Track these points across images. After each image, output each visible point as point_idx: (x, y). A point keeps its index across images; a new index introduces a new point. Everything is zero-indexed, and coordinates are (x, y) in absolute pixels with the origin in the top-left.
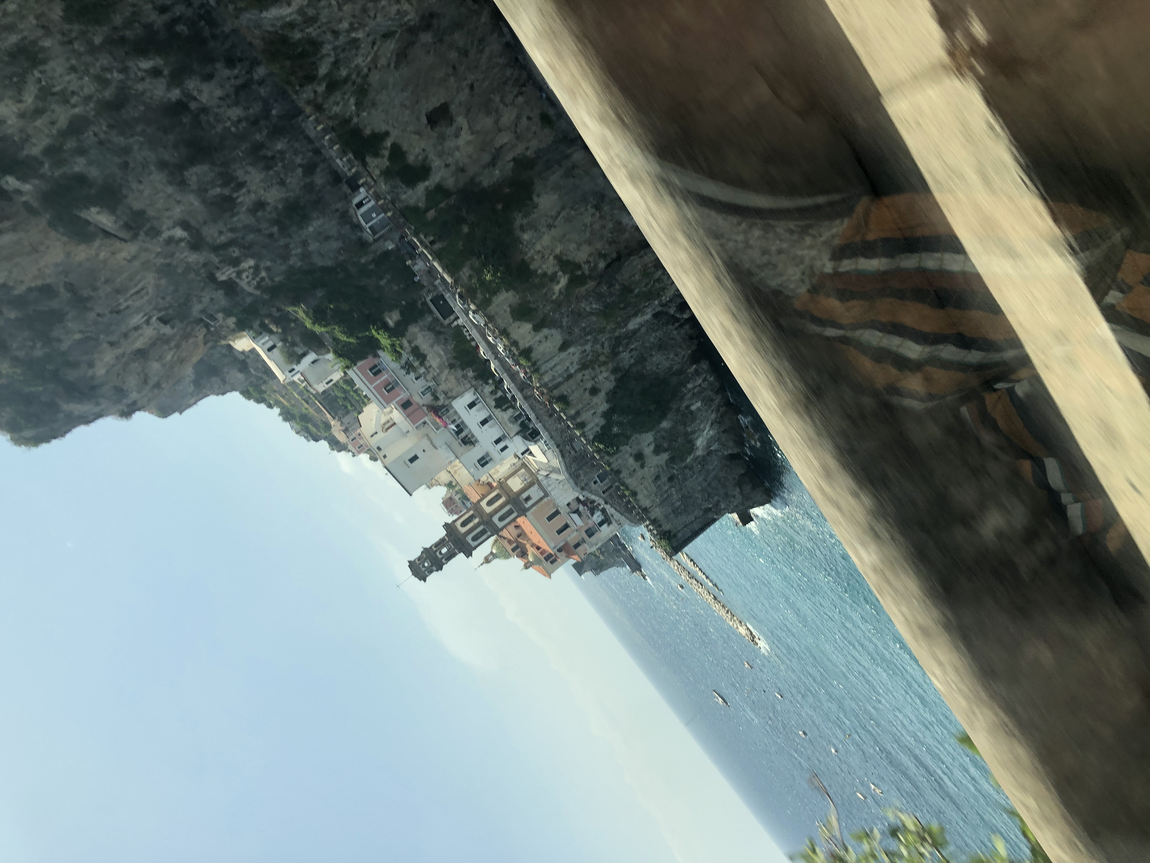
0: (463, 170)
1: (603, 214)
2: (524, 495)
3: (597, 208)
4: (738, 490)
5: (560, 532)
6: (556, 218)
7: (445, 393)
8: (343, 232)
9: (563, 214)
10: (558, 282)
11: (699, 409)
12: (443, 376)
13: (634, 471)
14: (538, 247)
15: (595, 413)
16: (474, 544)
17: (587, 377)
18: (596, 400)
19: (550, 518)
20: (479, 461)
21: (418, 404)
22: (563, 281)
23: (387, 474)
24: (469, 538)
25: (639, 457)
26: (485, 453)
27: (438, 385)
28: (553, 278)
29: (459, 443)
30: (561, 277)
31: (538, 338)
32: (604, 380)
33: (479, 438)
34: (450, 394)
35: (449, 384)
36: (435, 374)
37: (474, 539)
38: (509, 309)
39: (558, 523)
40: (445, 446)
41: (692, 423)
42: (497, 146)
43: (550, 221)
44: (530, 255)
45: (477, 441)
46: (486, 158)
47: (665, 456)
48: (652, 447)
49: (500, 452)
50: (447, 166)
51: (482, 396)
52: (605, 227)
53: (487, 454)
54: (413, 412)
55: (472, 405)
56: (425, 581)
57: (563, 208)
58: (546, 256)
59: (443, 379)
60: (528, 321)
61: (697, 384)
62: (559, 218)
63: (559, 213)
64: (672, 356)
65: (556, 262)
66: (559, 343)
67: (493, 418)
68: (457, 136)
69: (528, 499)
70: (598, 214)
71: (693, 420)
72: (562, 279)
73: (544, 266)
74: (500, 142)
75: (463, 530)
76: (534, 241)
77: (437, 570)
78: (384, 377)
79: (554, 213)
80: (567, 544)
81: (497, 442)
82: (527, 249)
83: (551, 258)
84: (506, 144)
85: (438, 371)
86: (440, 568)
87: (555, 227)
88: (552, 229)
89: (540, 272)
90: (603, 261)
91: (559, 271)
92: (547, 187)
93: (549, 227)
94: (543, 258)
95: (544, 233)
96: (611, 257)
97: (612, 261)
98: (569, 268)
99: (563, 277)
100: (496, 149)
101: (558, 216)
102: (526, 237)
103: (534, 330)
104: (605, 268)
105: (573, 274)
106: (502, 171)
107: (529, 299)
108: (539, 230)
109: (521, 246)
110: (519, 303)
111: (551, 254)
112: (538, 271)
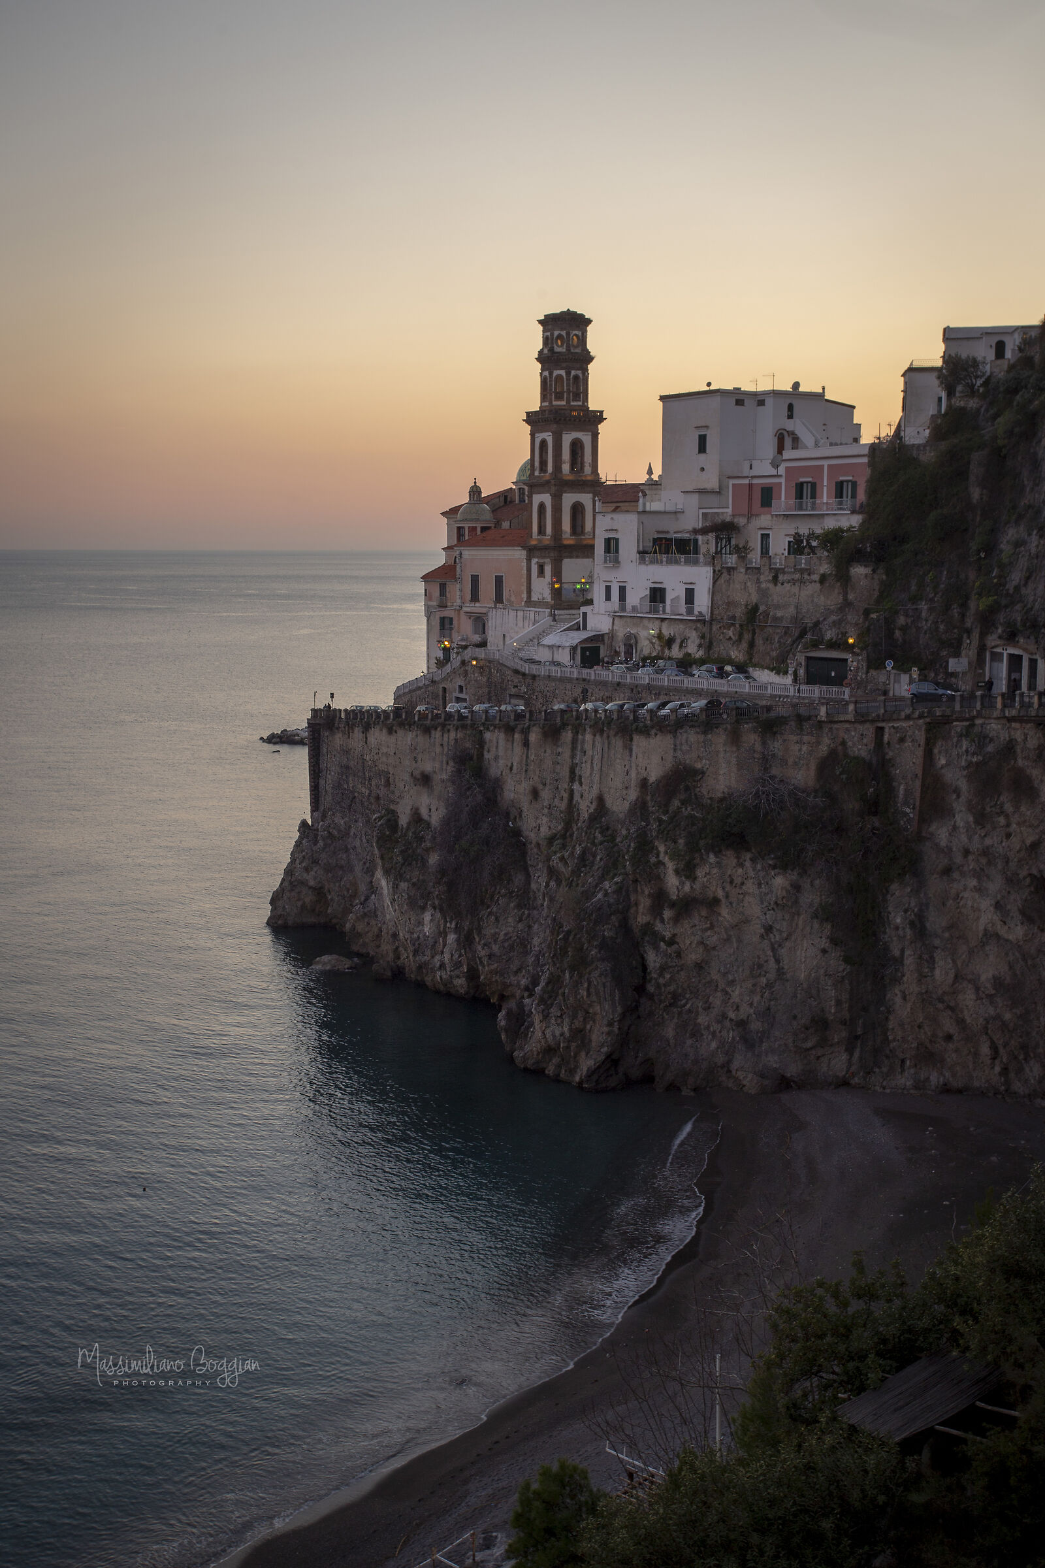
0: (947, 871)
1: (727, 1023)
2: (548, 569)
3: (742, 1024)
4: (312, 883)
5: (475, 580)
6: (773, 950)
7: (730, 570)
8: (1018, 607)
9: (772, 964)
10: (677, 872)
11: (420, 923)
12: (751, 586)
13: (415, 760)
14: (750, 887)
15: (511, 769)
16: (540, 437)
17: (557, 802)
18: (524, 787)
19: (499, 580)
20: (617, 540)
21: (757, 515)
22: (672, 882)
23: (709, 384)
24: (548, 437)
25: (425, 780)
26: (620, 559)
27: (747, 569)
28: (688, 871)
29: (668, 532)
30: (682, 883)
31: (633, 774)
32: (539, 821)
33: (643, 568)
34: (725, 576)
35: (738, 586)
36: (762, 578)
37: (543, 443)
38: (699, 766)
39: (487, 589)
40: (680, 507)
41: (409, 897)
42: (938, 955)
43: (776, 937)
44: (748, 864)
45: (642, 561)
46: (936, 921)
47: (404, 819)
48: (424, 812)
49: (608, 584)
50: (967, 852)
51: (690, 624)
52: (705, 1009)
53: (617, 562)
54: (750, 499)
55: (690, 595)
56: (540, 322)
57: (780, 972)
58: (728, 887)
59: (749, 584)
60: (658, 782)
61: (446, 950)
62: (770, 953)
63: (778, 961)
64: (495, 948)
65: (710, 894)
66: (609, 802)
67: (650, 612)
68: (998, 906)
69: (541, 572)
70: (733, 1016)
71: (412, 903)
72: (678, 884)
73: (716, 871)
74: (941, 963)
75: (567, 438)
76: (764, 889)
77: (541, 352)
78: (825, 495)
79: (783, 952)
80: (454, 578)
81: (623, 590)
82: (759, 867)
83: (720, 894)
84: (933, 969)
85: (763, 585)
86: (541, 358)
87: (762, 936)
88: (763, 930)
89: (712, 858)
90: (658, 965)
91: (692, 887)
92: (826, 975)
93: (769, 929)
94: (729, 880)
95: (765, 914)
96: (653, 981)
97: (644, 978)
98: (685, 906)
99: (680, 887)
100: (937, 948)
101: (774, 956)
102: (780, 882)
103: (645, 779)
104: (643, 958)
105: (673, 905)
106: (897, 928)
107: (689, 809)
108: (776, 909)
109: (771, 862)
110: (698, 789)
111: (727, 897)
112: (716, 856)
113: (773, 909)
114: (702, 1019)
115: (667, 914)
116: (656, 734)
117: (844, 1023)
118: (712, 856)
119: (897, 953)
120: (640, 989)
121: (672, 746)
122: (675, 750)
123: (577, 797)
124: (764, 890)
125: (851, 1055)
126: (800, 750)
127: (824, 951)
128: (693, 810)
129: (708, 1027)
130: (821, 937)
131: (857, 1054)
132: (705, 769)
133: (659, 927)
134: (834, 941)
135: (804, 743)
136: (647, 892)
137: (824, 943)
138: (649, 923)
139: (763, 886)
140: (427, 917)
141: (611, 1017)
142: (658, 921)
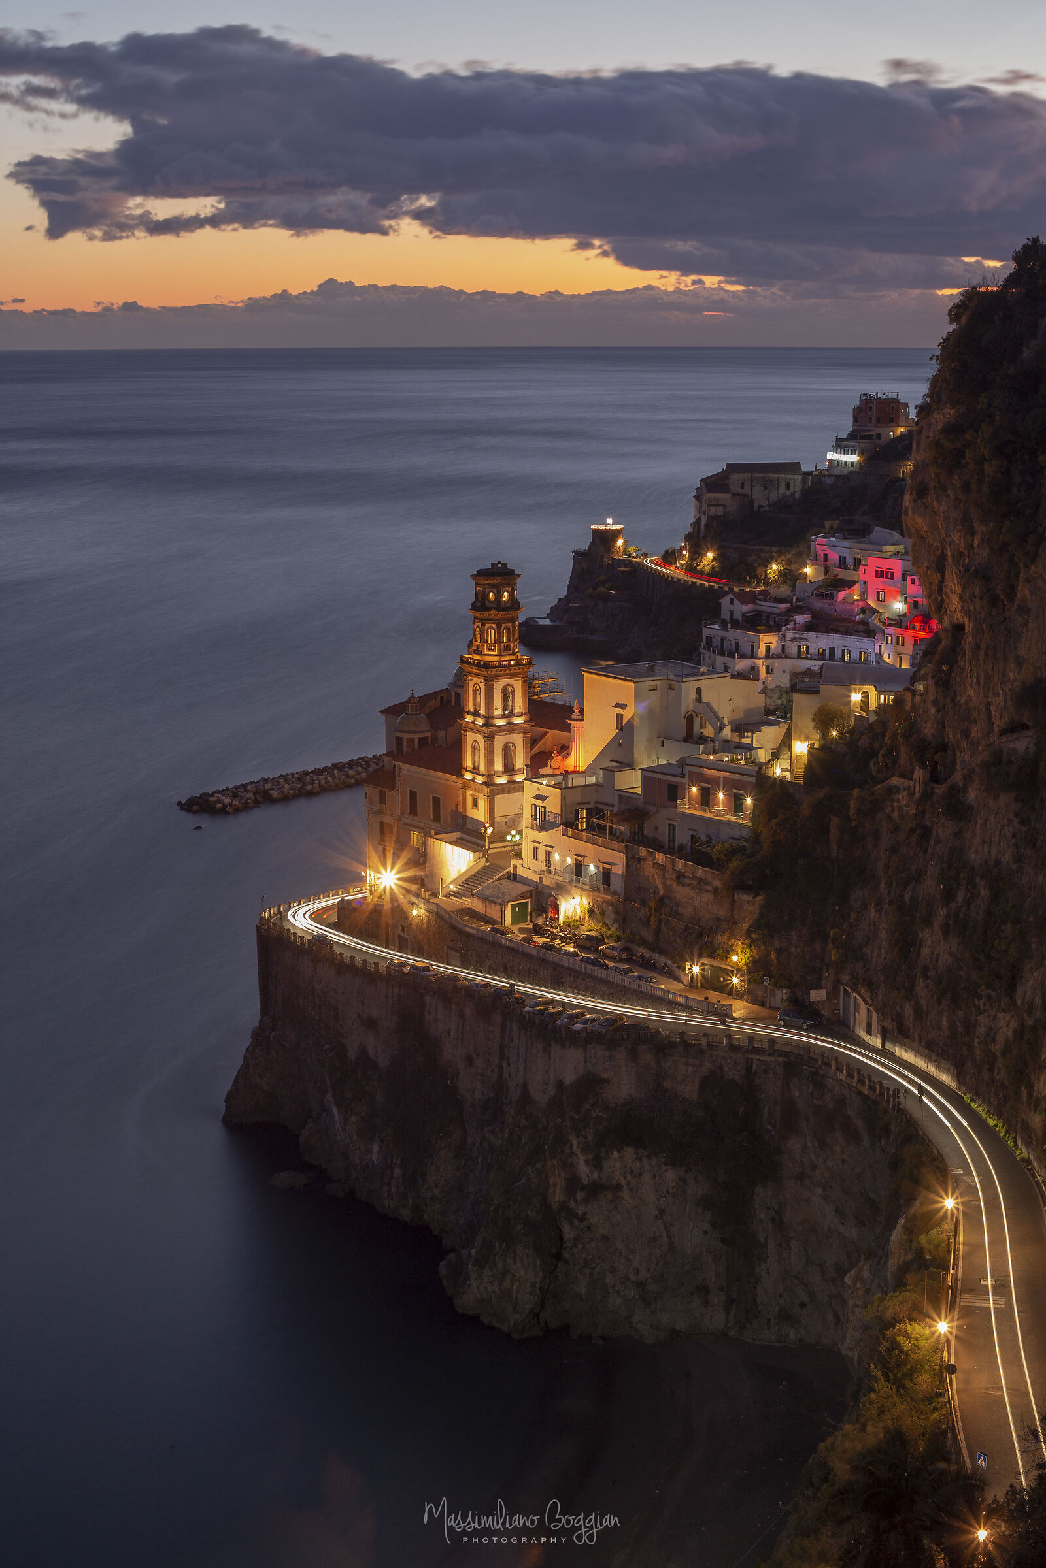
1: (629, 1284)
3: (640, 1285)
5: (413, 795)
6: (666, 1228)
7: (640, 860)
9: (665, 1239)
10: (587, 1162)
11: (369, 1152)
13: (362, 1003)
14: (647, 1178)
15: (449, 1033)
16: (473, 681)
17: (489, 1073)
18: (460, 1052)
19: (436, 802)
21: (665, 807)
22: (584, 1170)
24: (481, 682)
25: (371, 1024)
27: (654, 864)
28: (597, 1163)
30: (592, 1172)
31: (551, 1074)
32: (473, 1085)
33: (566, 839)
34: (636, 865)
36: (667, 875)
37: (477, 687)
38: (605, 1076)
39: (425, 806)
41: (359, 1129)
42: (793, 1244)
43: (668, 1218)
44: (645, 1159)
45: (565, 832)
46: (791, 1218)
47: (352, 1053)
48: (371, 1051)
49: (536, 845)
50: (815, 1167)
52: (611, 1272)
55: (607, 875)
56: (471, 577)
57: (672, 1246)
58: (629, 1177)
60: (572, 1085)
61: (393, 1182)
62: (663, 1229)
63: (670, 1237)
64: (437, 1192)
65: (614, 1182)
66: (532, 1091)
68: (839, 1211)
69: (476, 804)
70: (634, 1279)
71: (362, 1134)
72: (588, 1172)
73: (618, 1164)
74: (796, 1250)
75: (499, 685)
79: (674, 1230)
80: (394, 786)
81: (548, 854)
82: (654, 1163)
83: (623, 1182)
84: (789, 1254)
87: (656, 1217)
88: (657, 1212)
89: (615, 1154)
90: (572, 1236)
91: (599, 1176)
92: (707, 1252)
93: (662, 1212)
94: (630, 1171)
95: (659, 1200)
96: (568, 1249)
97: (561, 1245)
98: (594, 1190)
99: (590, 1175)
100: (792, 1238)
101: (667, 1233)
102: (671, 1175)
103: (561, 1081)
104: (560, 1231)
105: (583, 1188)
106: (761, 1221)
107: (597, 1111)
108: (668, 1196)
109: (663, 1160)
110: (605, 1095)
111: (628, 1184)
112: (619, 1152)
113: (665, 1196)
114: (609, 1280)
115: (580, 1195)
116: (570, 1047)
117: (722, 1289)
118: (615, 1153)
119: (762, 1240)
120: (558, 1257)
121: (583, 1058)
122: (586, 1062)
123: (505, 1075)
124: (658, 1181)
125: (728, 1313)
126: (687, 1070)
127: (705, 1232)
128: (600, 1112)
129: (614, 1287)
130: (703, 1221)
131: (733, 1313)
132: (610, 1079)
133: (572, 1205)
134: (714, 1225)
135: (690, 1065)
136: (563, 1175)
137: (707, 1226)
138: (565, 1201)
139: (657, 1178)
140: (375, 1148)
141: (534, 1280)
142: (572, 1201)
